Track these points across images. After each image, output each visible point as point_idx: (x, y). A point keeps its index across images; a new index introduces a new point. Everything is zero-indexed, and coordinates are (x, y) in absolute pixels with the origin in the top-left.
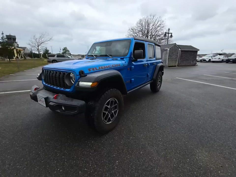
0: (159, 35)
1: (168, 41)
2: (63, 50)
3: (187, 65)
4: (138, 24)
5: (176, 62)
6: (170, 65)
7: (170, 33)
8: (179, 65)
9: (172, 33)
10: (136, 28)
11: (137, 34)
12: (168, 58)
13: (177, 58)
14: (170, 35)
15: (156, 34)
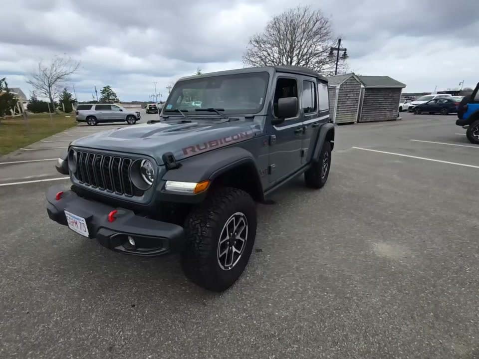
0: (317, 54)
1: (338, 66)
2: (103, 92)
3: (378, 118)
4: (270, 30)
5: (353, 115)
6: (339, 122)
7: (342, 50)
8: (360, 121)
9: (345, 50)
10: (265, 39)
11: (267, 51)
12: (338, 106)
13: (357, 105)
14: (342, 53)
15: (310, 51)
